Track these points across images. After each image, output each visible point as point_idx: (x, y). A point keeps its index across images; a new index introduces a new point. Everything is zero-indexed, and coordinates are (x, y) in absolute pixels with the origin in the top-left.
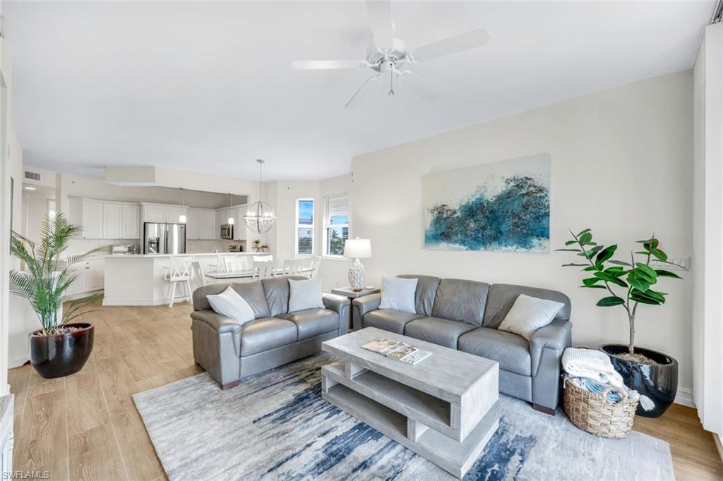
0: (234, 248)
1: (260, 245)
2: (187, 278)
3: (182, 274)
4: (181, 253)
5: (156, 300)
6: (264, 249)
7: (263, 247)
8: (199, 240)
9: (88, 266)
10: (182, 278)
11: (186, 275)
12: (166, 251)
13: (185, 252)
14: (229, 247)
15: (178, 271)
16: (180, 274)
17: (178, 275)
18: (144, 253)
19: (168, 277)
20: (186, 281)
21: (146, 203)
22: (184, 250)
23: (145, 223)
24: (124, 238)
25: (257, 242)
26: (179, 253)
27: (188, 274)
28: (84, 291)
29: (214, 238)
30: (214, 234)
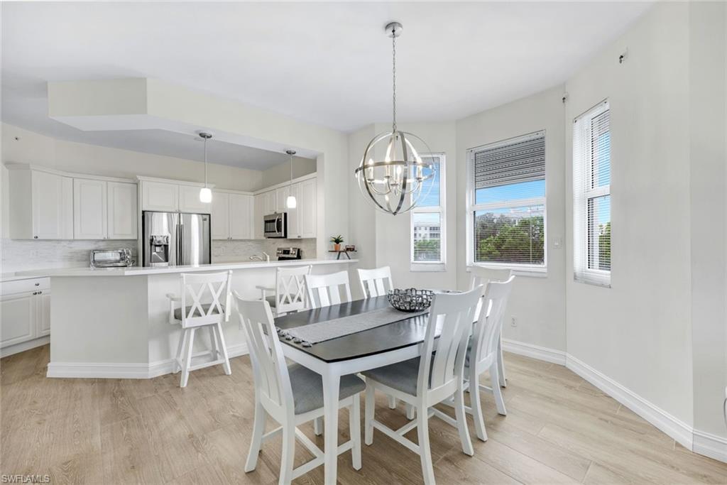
0: (287, 252)
1: (342, 246)
2: (216, 319)
3: (206, 311)
4: (204, 263)
5: (155, 367)
6: (349, 253)
7: (348, 249)
8: (230, 240)
9: (37, 289)
10: (209, 319)
11: (216, 311)
12: (180, 262)
13: (210, 263)
14: (276, 251)
15: (197, 304)
16: (202, 312)
17: (197, 314)
18: (144, 266)
19: (178, 316)
20: (216, 325)
21: (146, 178)
22: (208, 259)
23: (143, 212)
24: (112, 237)
25: (338, 241)
26: (200, 263)
27: (220, 309)
28: (30, 336)
29: (253, 238)
30: (255, 230)
